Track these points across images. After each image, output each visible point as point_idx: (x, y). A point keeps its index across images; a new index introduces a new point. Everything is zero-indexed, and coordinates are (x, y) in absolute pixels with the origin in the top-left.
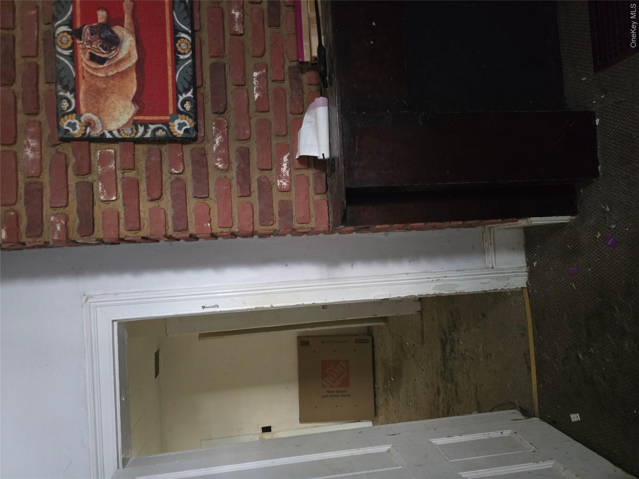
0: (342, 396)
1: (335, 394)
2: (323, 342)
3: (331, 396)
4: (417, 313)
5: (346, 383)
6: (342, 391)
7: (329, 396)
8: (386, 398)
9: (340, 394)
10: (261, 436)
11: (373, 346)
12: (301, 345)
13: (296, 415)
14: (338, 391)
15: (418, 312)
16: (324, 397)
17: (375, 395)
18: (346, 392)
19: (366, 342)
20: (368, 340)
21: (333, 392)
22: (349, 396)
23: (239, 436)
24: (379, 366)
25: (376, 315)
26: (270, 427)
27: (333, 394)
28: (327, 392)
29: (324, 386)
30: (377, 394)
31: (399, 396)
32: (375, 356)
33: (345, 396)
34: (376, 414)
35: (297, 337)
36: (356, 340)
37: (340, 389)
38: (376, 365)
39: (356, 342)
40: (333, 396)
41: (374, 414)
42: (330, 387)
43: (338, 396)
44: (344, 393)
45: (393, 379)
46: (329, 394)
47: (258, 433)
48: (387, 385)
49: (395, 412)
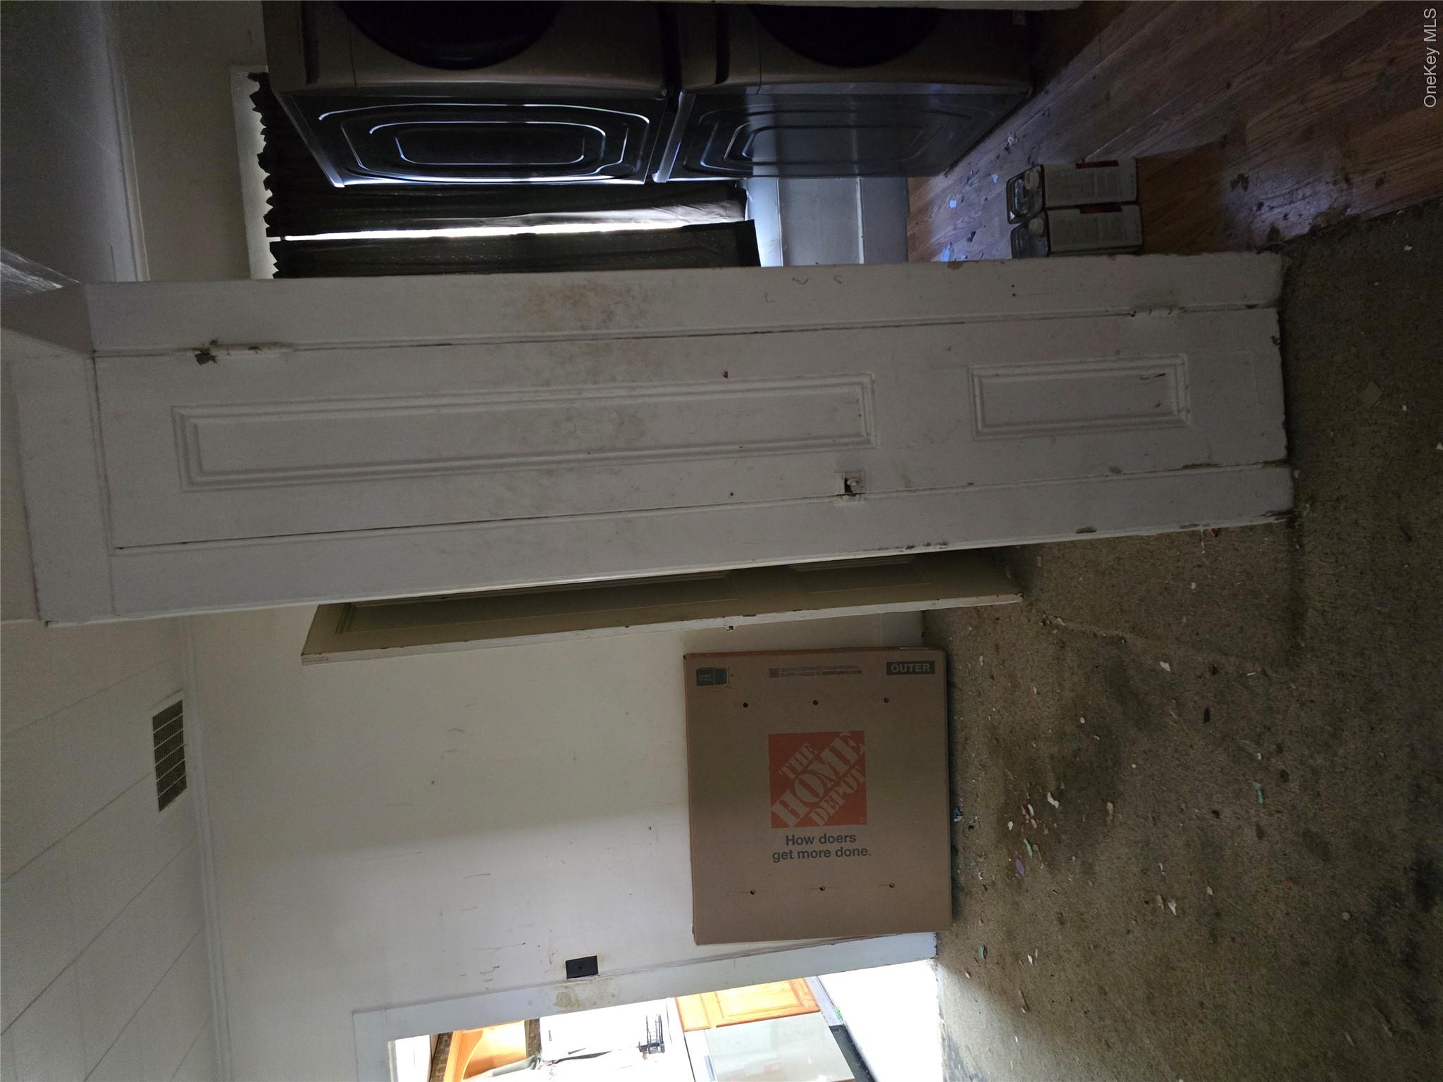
0: (841, 853)
1: (816, 846)
2: (774, 673)
3: (802, 854)
4: (1272, 520)
5: (854, 810)
6: (839, 839)
7: (795, 855)
8: (1012, 865)
9: (833, 847)
10: (565, 990)
11: (950, 685)
12: (700, 683)
13: (681, 918)
14: (825, 839)
15: (1279, 514)
16: (777, 858)
17: (954, 850)
18: (853, 839)
19: (926, 672)
20: (932, 664)
21: (810, 840)
22: (864, 852)
23: (488, 991)
24: (975, 751)
25: (1090, 530)
26: (596, 957)
27: (809, 848)
28: (788, 840)
29: (777, 822)
30: (960, 848)
31: (1091, 866)
32: (959, 720)
33: (853, 852)
34: (956, 911)
35: (684, 657)
36: (889, 665)
37: (835, 831)
38: (960, 747)
39: (889, 672)
40: (810, 855)
41: (947, 912)
42: (797, 825)
43: (827, 854)
44: (847, 845)
45: (1056, 804)
46: (795, 849)
47: (552, 983)
48: (1020, 822)
49: (1062, 923)
